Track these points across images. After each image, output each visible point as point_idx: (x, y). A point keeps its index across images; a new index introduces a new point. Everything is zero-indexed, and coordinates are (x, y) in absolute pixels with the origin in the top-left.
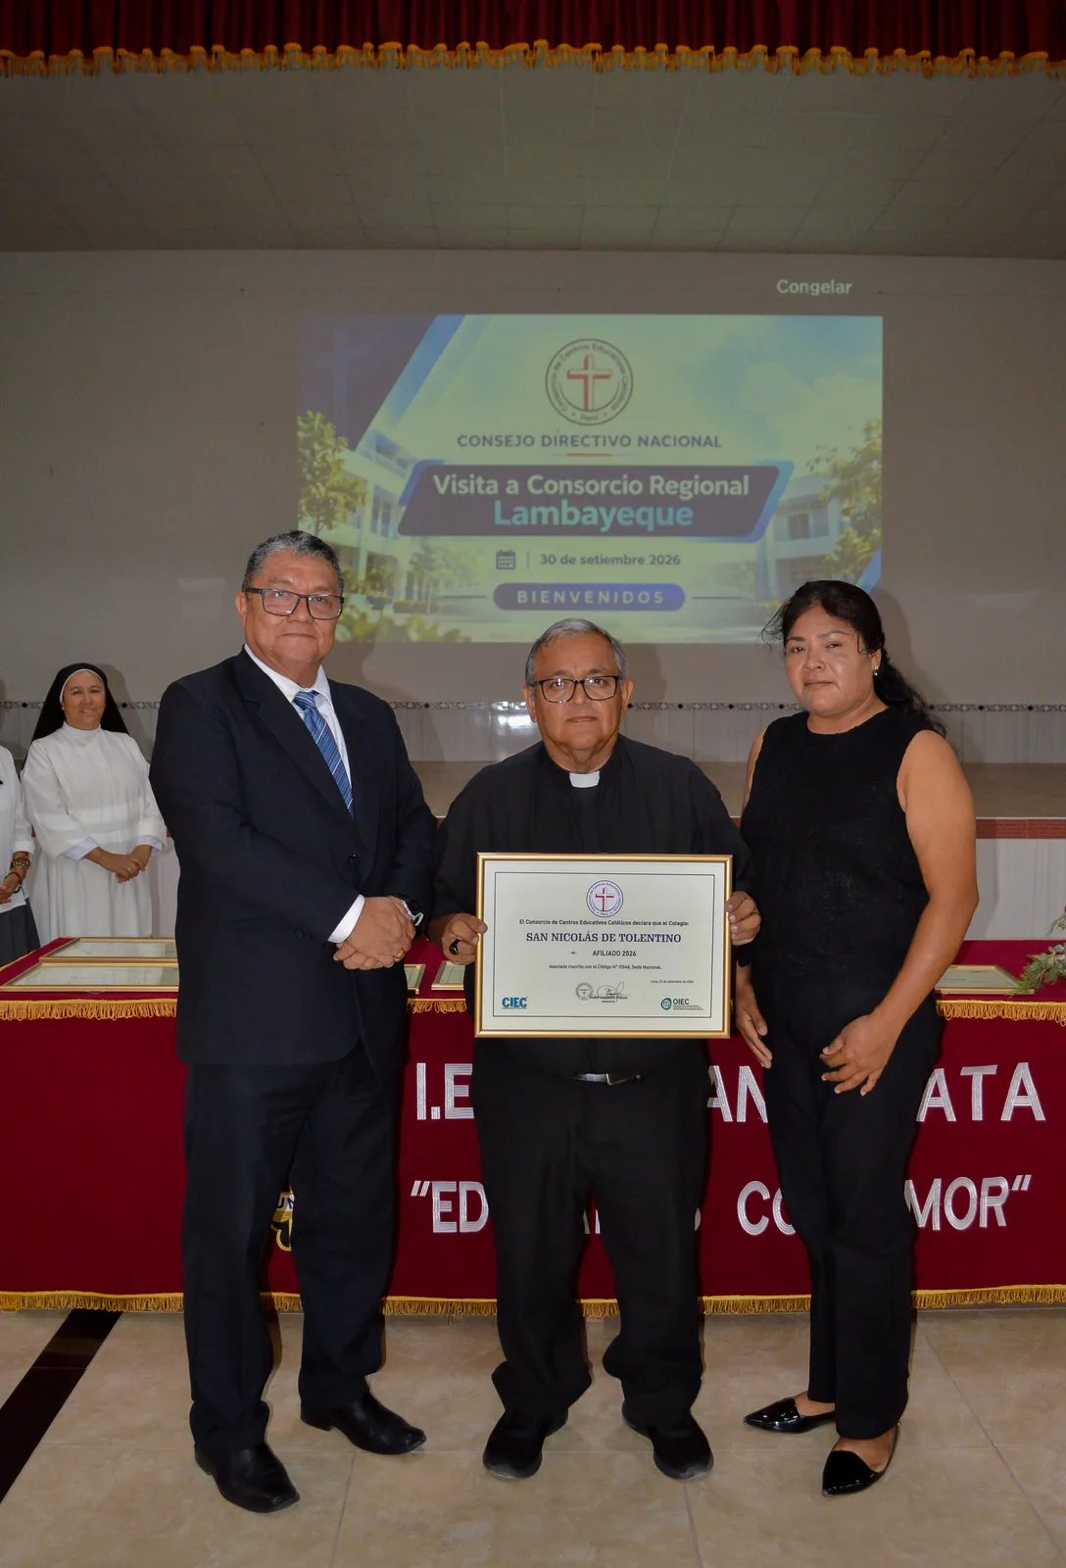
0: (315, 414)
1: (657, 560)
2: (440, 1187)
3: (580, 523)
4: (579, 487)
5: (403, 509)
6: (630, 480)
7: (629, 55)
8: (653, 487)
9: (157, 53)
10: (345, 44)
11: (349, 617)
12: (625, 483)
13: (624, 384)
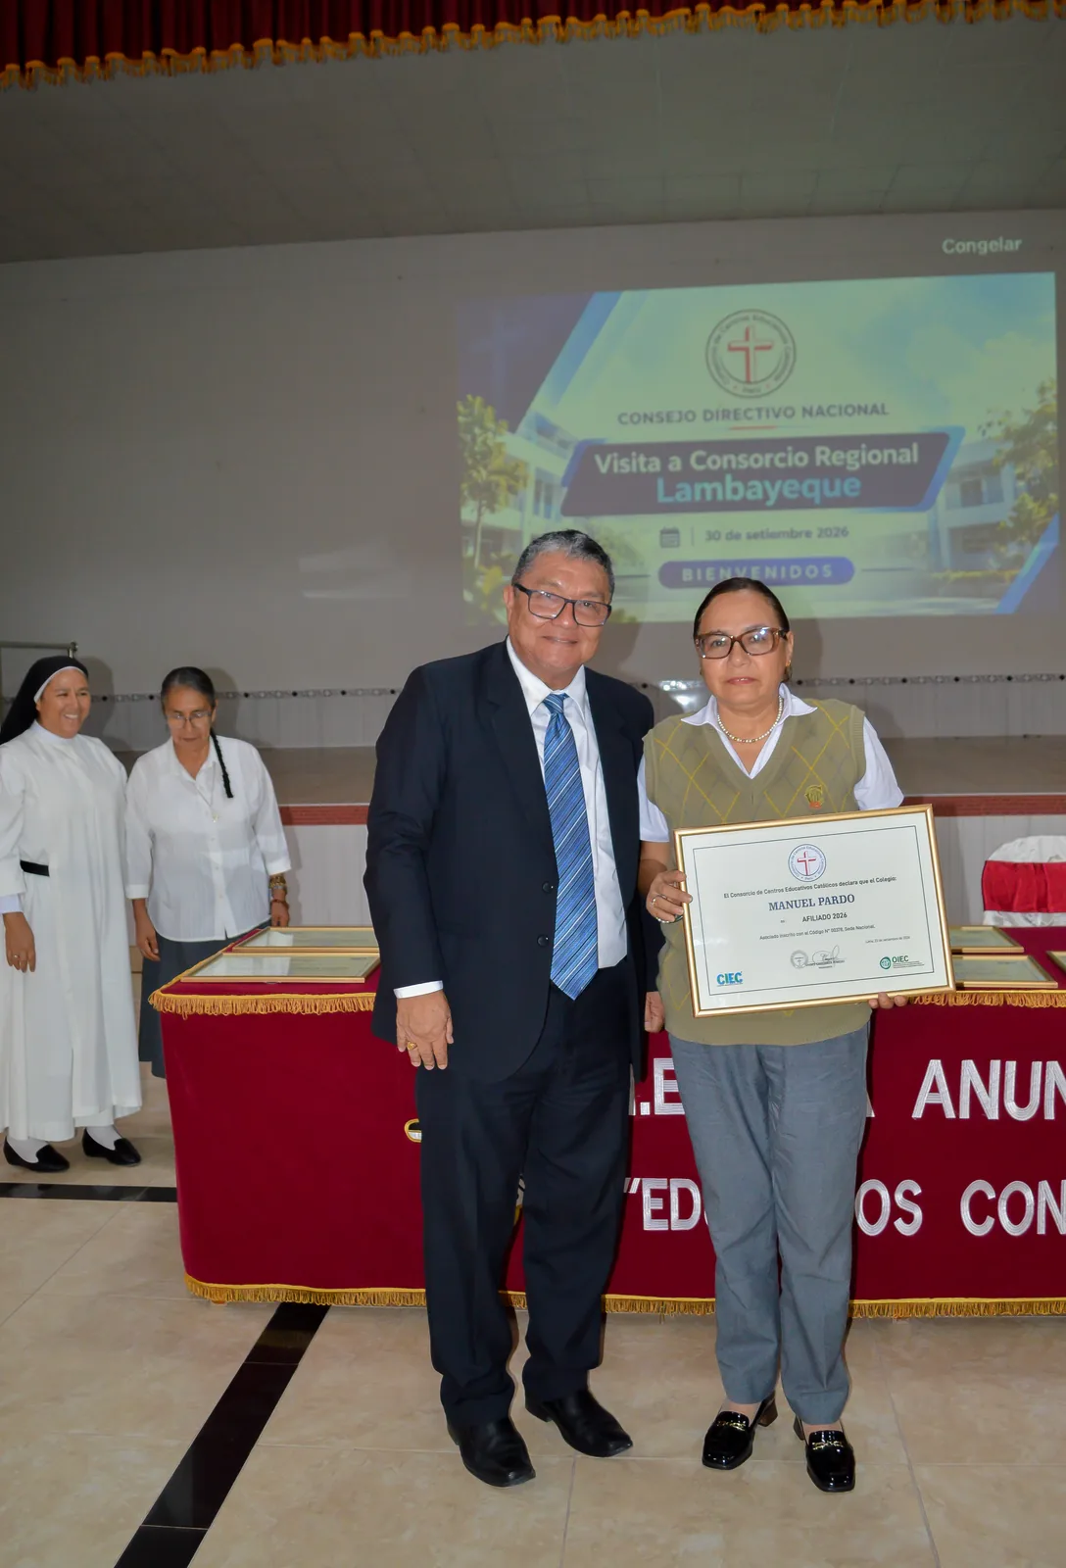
0: (474, 397)
1: (824, 533)
2: (650, 1184)
3: (745, 499)
4: (743, 462)
5: (565, 490)
6: (795, 452)
7: (794, 13)
8: (819, 459)
9: (316, 42)
10: (503, 20)
12: (790, 456)
13: (787, 357)
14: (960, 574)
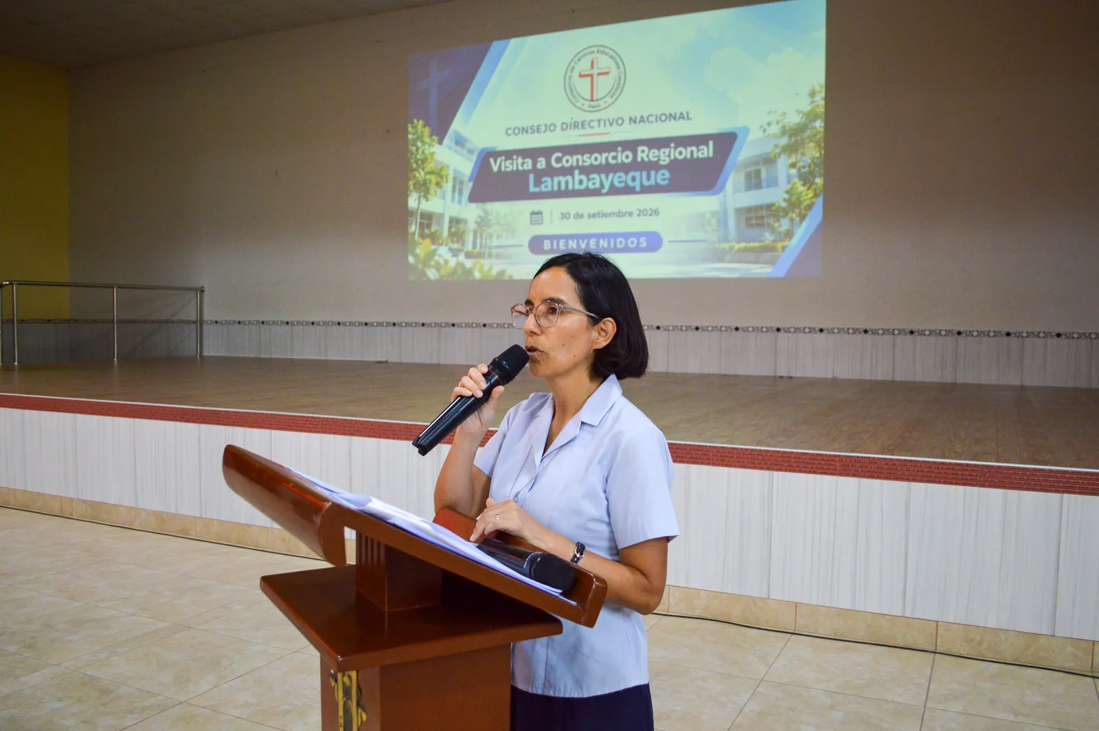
0: (418, 121)
1: (642, 213)
3: (587, 188)
4: (587, 160)
5: (471, 184)
6: (622, 152)
8: (640, 156)
11: (438, 263)
12: (619, 154)
13: (620, 78)
14: (743, 245)
